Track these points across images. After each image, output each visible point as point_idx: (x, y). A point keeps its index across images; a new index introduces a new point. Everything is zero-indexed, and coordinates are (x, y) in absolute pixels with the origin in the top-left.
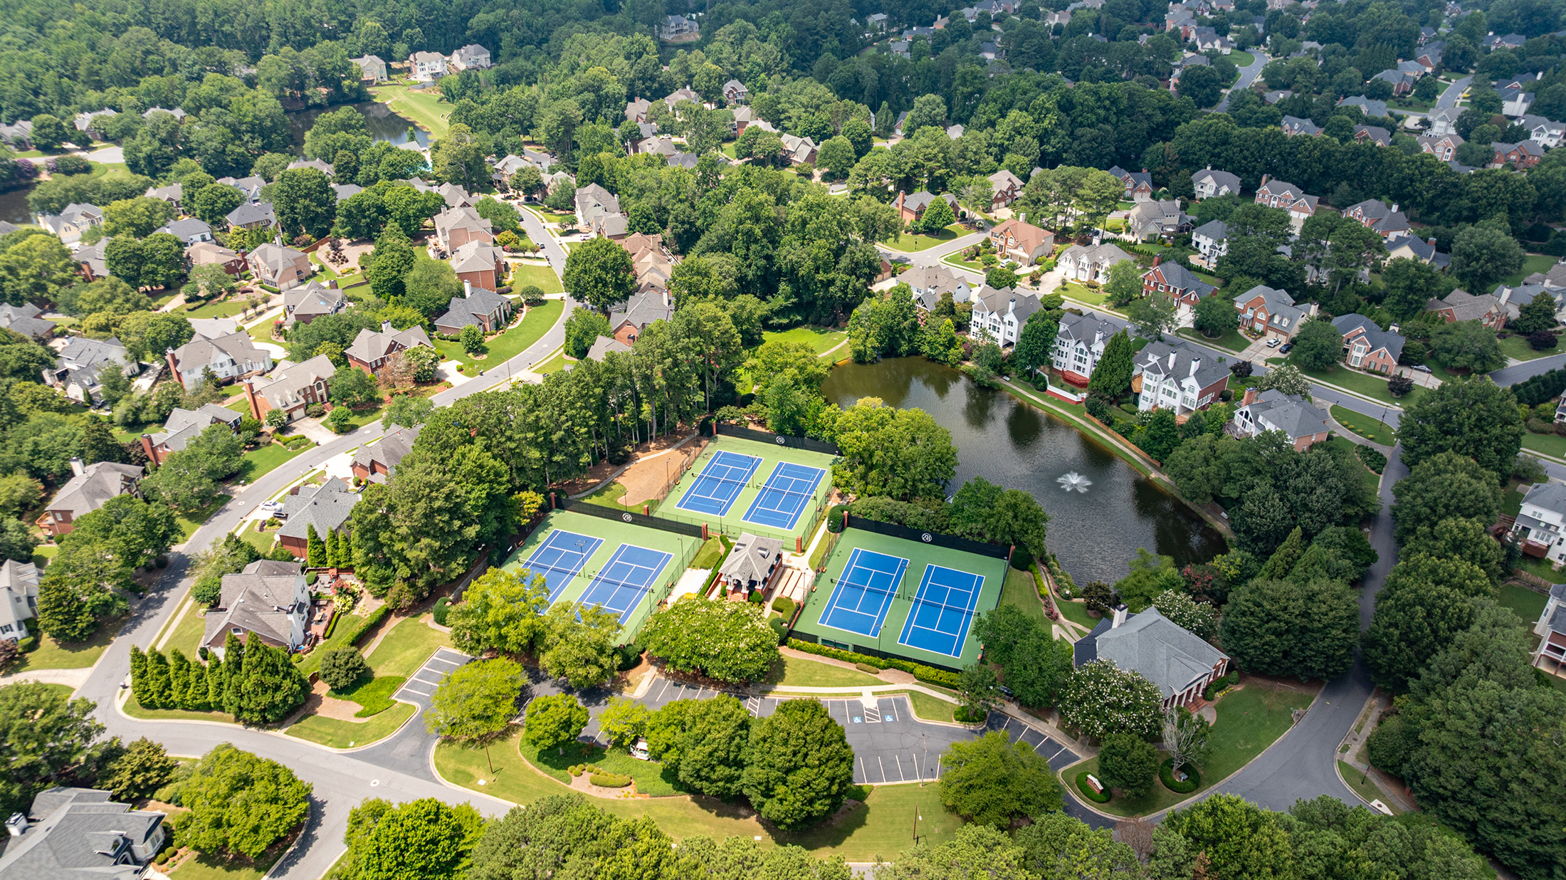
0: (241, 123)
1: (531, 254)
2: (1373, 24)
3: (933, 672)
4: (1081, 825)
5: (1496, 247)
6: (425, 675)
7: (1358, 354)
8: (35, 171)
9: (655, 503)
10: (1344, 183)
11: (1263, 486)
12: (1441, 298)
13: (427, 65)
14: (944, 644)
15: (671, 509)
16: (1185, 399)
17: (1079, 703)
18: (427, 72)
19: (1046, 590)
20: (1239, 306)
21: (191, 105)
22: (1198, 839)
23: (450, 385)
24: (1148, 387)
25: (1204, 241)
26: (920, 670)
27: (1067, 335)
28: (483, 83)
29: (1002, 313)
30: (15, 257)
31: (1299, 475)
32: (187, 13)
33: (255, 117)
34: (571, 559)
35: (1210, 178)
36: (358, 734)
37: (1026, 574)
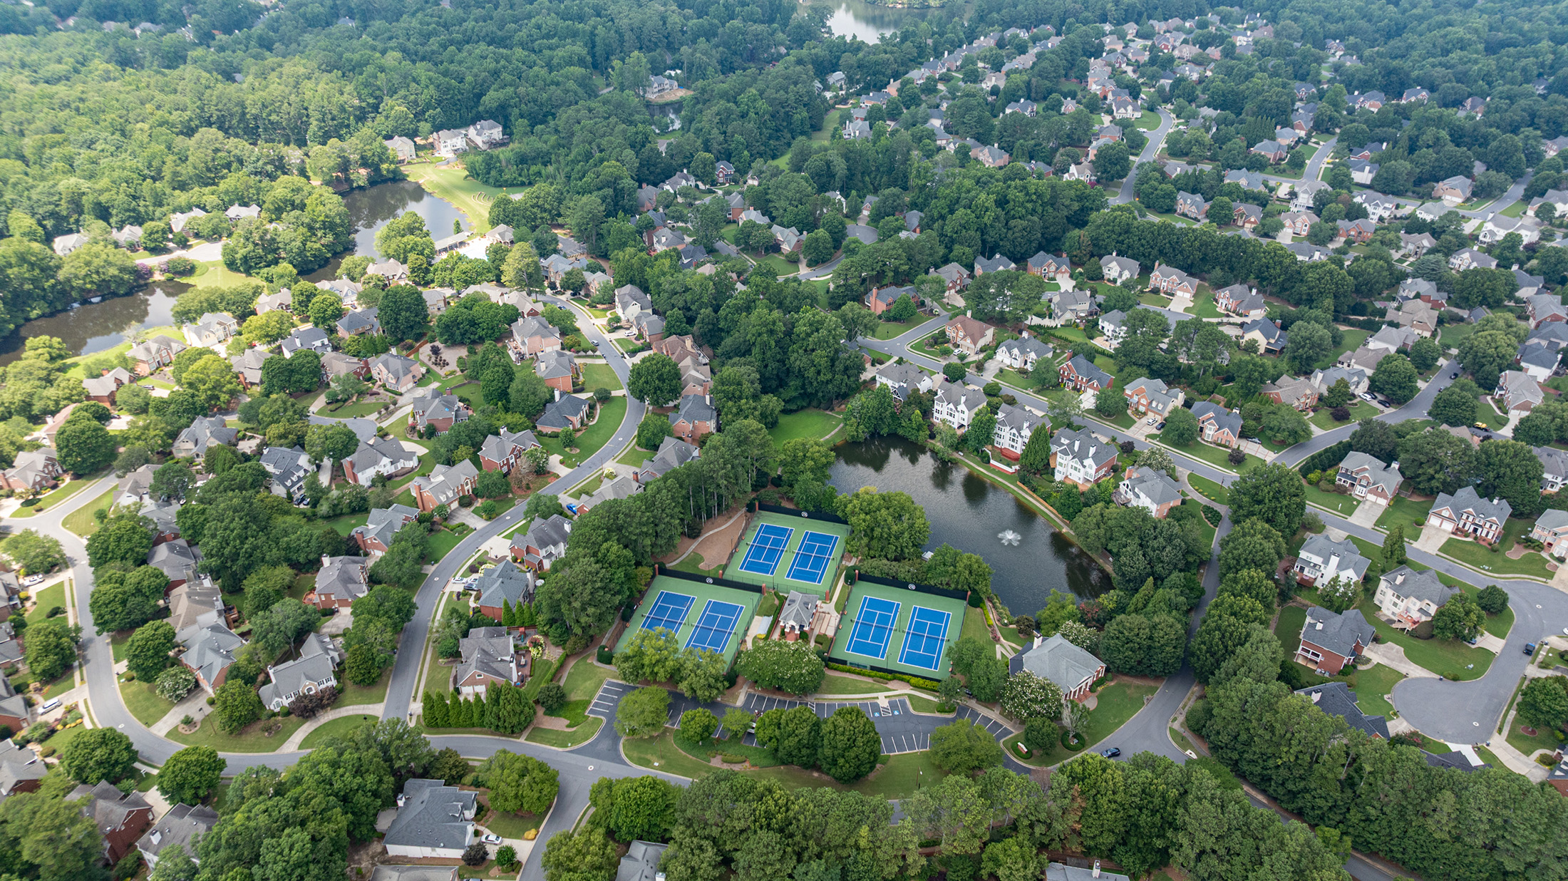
0: (315, 221)
1: (590, 353)
2: (1258, 93)
3: (922, 681)
4: (1012, 773)
5: (1315, 339)
6: (601, 698)
7: (1210, 432)
8: (150, 273)
9: (725, 567)
10: (1218, 268)
11: (1133, 545)
12: (1274, 381)
13: (449, 143)
14: (927, 662)
15: (737, 572)
16: (1086, 473)
17: (1013, 699)
18: (449, 148)
19: (991, 622)
20: (1128, 392)
21: (272, 207)
22: (1074, 778)
23: (558, 476)
24: (1061, 464)
25: (1107, 326)
26: (913, 680)
27: (1003, 423)
28: (504, 164)
29: (957, 404)
30: (195, 375)
31: (1156, 538)
32: (237, 105)
33: (327, 216)
34: (677, 613)
35: (1114, 263)
36: (573, 738)
37: (978, 610)
